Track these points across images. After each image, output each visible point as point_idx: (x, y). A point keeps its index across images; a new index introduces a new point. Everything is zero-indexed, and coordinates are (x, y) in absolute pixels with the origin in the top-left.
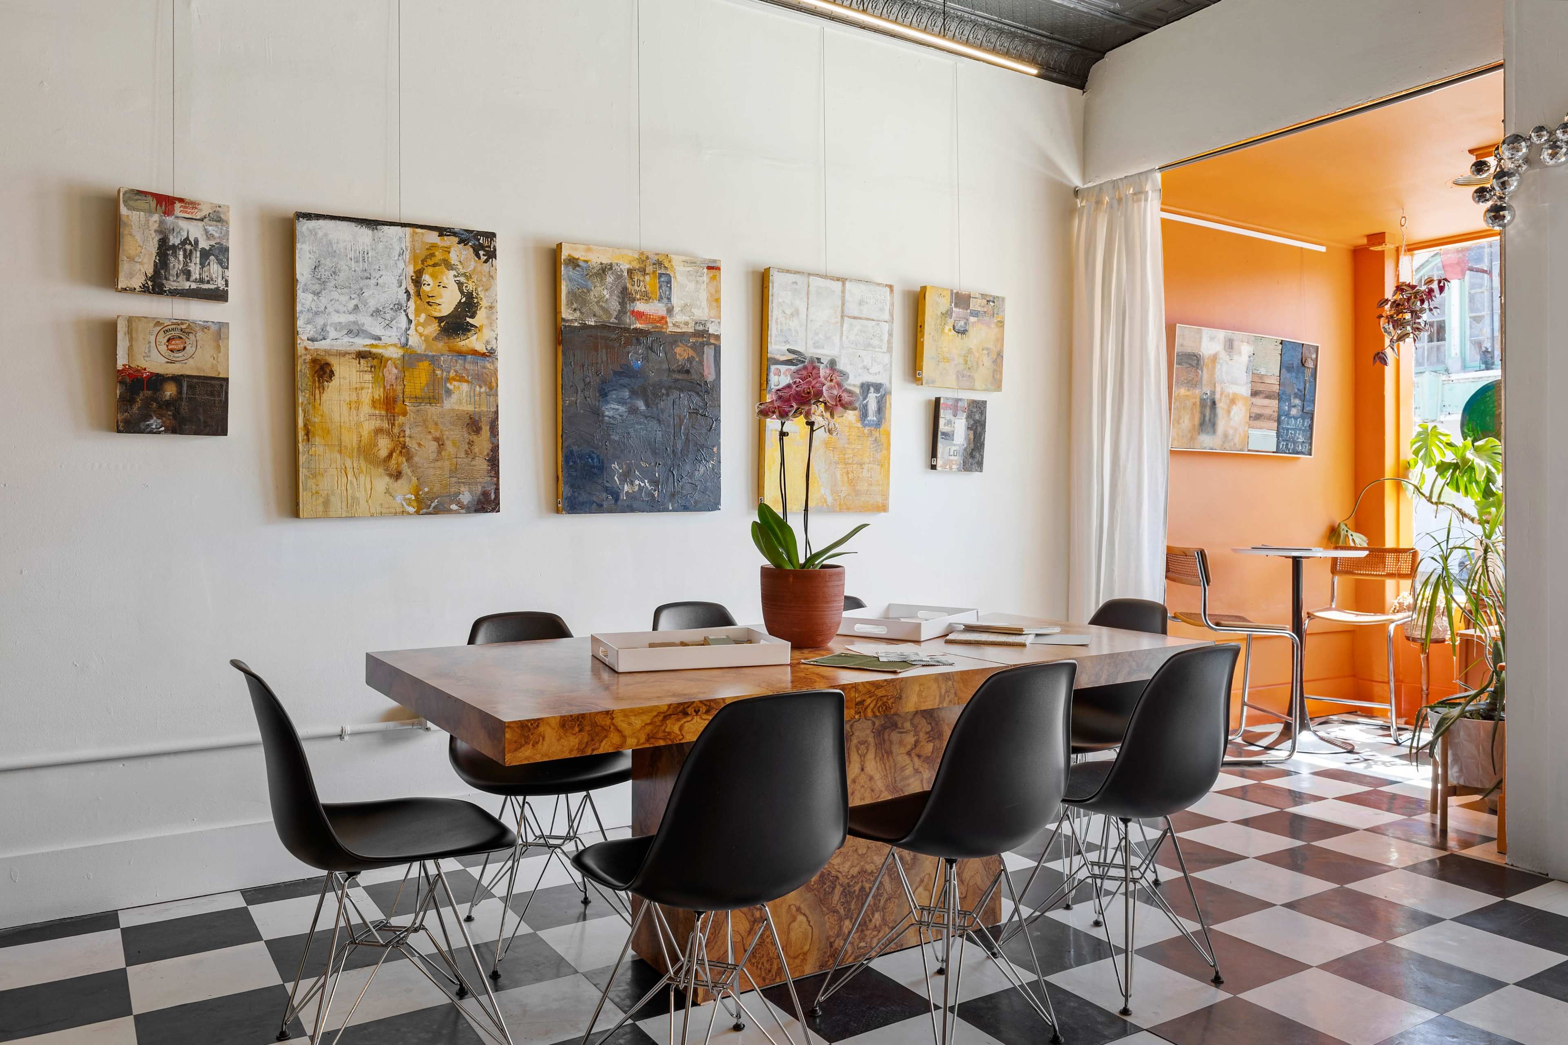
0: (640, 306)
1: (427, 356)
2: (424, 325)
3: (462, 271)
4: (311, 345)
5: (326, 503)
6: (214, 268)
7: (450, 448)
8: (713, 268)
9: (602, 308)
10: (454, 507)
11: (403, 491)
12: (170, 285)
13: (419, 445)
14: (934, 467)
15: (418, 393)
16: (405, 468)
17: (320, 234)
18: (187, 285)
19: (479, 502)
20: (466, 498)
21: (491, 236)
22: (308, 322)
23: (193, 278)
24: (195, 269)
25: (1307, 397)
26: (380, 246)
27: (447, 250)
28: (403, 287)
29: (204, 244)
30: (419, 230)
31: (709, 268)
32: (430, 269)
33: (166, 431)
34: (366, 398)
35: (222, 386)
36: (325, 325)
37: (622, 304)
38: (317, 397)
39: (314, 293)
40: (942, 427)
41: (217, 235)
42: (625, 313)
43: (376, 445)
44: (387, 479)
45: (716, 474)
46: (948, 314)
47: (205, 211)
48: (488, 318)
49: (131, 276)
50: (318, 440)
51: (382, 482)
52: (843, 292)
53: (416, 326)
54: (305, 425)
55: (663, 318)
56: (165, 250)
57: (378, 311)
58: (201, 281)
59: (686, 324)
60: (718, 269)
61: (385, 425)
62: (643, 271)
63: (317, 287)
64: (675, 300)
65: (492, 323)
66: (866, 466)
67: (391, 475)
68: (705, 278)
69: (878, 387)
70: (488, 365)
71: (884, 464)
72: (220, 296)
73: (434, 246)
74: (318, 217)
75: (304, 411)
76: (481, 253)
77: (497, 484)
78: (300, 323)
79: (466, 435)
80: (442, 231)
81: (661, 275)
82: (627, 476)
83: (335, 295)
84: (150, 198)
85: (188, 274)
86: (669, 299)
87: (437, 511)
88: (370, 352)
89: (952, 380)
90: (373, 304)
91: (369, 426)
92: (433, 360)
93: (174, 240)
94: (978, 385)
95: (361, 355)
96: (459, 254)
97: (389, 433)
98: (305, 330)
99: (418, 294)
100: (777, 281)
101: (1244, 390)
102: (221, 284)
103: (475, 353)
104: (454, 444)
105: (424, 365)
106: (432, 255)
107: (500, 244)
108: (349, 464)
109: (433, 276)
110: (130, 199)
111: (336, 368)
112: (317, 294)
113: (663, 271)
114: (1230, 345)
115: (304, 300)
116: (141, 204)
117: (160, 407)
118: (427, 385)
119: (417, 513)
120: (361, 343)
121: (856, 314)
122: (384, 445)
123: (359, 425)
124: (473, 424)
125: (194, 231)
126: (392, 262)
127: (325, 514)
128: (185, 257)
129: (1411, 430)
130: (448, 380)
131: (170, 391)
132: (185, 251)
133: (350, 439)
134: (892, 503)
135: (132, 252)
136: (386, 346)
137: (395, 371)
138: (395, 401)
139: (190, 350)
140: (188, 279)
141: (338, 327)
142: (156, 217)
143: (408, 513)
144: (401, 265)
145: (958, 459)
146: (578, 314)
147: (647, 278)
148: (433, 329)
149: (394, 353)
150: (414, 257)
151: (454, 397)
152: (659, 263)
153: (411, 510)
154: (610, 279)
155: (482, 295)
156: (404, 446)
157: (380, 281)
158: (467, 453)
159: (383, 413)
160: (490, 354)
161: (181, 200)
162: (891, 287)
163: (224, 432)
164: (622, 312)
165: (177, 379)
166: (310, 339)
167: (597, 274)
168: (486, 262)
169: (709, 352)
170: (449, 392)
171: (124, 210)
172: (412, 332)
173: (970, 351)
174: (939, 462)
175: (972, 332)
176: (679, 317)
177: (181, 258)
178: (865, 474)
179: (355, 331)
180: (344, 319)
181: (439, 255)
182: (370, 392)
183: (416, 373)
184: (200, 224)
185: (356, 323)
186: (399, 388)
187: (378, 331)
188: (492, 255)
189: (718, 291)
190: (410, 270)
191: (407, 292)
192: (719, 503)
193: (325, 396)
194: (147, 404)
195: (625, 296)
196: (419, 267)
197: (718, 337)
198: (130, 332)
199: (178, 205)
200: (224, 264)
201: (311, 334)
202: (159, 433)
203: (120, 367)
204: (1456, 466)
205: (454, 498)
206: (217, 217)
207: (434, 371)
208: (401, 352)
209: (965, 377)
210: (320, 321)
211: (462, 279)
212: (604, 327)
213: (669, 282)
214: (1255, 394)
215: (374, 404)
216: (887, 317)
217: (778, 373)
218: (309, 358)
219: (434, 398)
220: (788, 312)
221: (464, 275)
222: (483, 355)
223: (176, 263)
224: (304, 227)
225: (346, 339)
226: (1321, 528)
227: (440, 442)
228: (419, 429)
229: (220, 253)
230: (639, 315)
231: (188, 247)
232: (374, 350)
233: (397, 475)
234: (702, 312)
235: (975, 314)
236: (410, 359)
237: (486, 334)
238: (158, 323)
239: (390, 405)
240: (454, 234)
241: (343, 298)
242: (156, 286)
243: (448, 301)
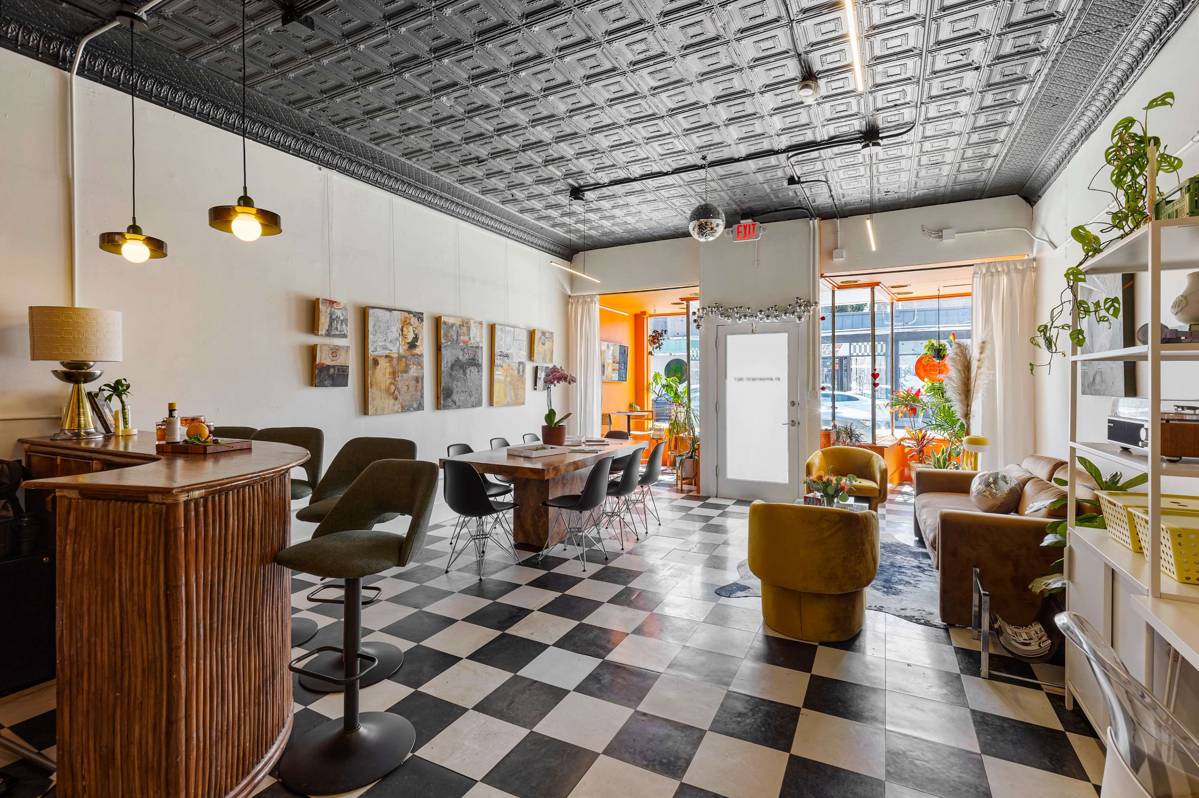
0: (462, 337)
1: (404, 356)
2: (404, 345)
3: (414, 326)
4: (371, 354)
5: (376, 410)
6: (344, 326)
7: (411, 389)
9: (452, 338)
10: (412, 409)
11: (398, 404)
12: (333, 333)
13: (402, 388)
14: (535, 389)
15: (402, 369)
16: (398, 396)
17: (375, 314)
18: (337, 333)
19: (418, 407)
20: (415, 406)
21: (422, 314)
22: (371, 346)
23: (339, 330)
24: (339, 327)
25: (625, 363)
26: (392, 318)
27: (410, 319)
28: (398, 332)
29: (341, 318)
30: (403, 312)
31: (479, 323)
32: (406, 326)
33: (330, 386)
34: (388, 371)
35: (346, 369)
36: (377, 346)
37: (457, 337)
38: (373, 372)
40: (538, 376)
41: (344, 314)
42: (458, 340)
43: (390, 388)
44: (393, 400)
46: (540, 338)
47: (342, 305)
48: (421, 343)
49: (322, 330)
50: (374, 387)
51: (392, 402)
52: (514, 331)
53: (402, 346)
54: (371, 382)
55: (468, 341)
56: (332, 320)
57: (391, 341)
58: (341, 331)
59: (474, 343)
60: (481, 324)
61: (393, 381)
62: (463, 325)
63: (374, 333)
64: (471, 336)
66: (519, 390)
68: (478, 327)
69: (523, 363)
70: (421, 359)
71: (523, 389)
72: (344, 336)
73: (406, 318)
74: (375, 308)
75: (371, 377)
76: (419, 320)
77: (423, 400)
78: (368, 346)
79: (415, 384)
80: (410, 312)
81: (467, 327)
83: (379, 335)
84: (327, 301)
85: (337, 328)
87: (407, 410)
89: (541, 361)
90: (390, 338)
91: (388, 382)
92: (406, 357)
93: (334, 317)
94: (547, 362)
95: (387, 356)
96: (414, 321)
97: (394, 384)
98: (370, 348)
99: (402, 335)
100: (498, 328)
101: (611, 361)
102: (345, 332)
103: (417, 355)
104: (411, 387)
105: (404, 359)
106: (406, 321)
107: (425, 316)
108: (383, 395)
109: (406, 328)
110: (322, 302)
111: (379, 361)
112: (374, 335)
113: (468, 325)
114: (608, 347)
115: (371, 337)
116: (325, 303)
117: (329, 377)
118: (404, 366)
119: (402, 412)
120: (387, 352)
121: (517, 339)
122: (392, 388)
123: (386, 381)
124: (417, 380)
125: (339, 313)
126: (395, 324)
127: (376, 414)
128: (337, 322)
129: (652, 375)
130: (410, 364)
131: (332, 371)
133: (383, 387)
134: (526, 403)
135: (323, 321)
136: (393, 353)
137: (396, 362)
138: (395, 372)
139: (338, 356)
140: (337, 331)
141: (380, 346)
142: (329, 308)
144: (398, 324)
145: (541, 387)
146: (445, 341)
147: (464, 328)
148: (406, 347)
149: (395, 356)
150: (401, 322)
151: (412, 371)
152: (467, 323)
153: (400, 411)
154: (455, 328)
155: (419, 334)
156: (398, 388)
157: (392, 330)
158: (415, 390)
159: (392, 377)
160: (421, 356)
161: (336, 302)
162: (525, 330)
163: (347, 385)
165: (334, 367)
166: (373, 352)
167: (451, 327)
168: (420, 323)
169: (478, 352)
170: (410, 369)
171: (320, 306)
172: (400, 348)
173: (545, 350)
174: (538, 387)
175: (546, 344)
176: (472, 341)
177: (335, 323)
178: (519, 392)
179: (385, 348)
180: (382, 344)
181: (408, 321)
182: (389, 369)
183: (401, 362)
184: (341, 310)
185: (385, 345)
186: (397, 368)
187: (391, 348)
188: (422, 320)
189: (481, 332)
190: (400, 326)
191: (399, 334)
192: (482, 404)
193: (376, 372)
194: (325, 376)
195: (458, 334)
196: (403, 325)
197: (480, 349)
198: (320, 350)
199: (335, 304)
200: (346, 325)
201: (372, 350)
202: (327, 386)
203: (318, 363)
204: (667, 386)
205: (412, 406)
206: (345, 308)
207: (406, 362)
208: (397, 355)
209: (544, 360)
210: (375, 345)
212: (452, 345)
213: (470, 329)
214: (614, 362)
215: (390, 374)
216: (524, 339)
217: (497, 359)
218: (372, 358)
219: (406, 371)
220: (499, 338)
221: (415, 328)
223: (334, 325)
224: (370, 311)
225: (382, 351)
226: (627, 404)
227: (408, 386)
228: (402, 382)
229: (345, 321)
230: (462, 340)
231: (337, 319)
232: (390, 355)
233: (396, 399)
234: (478, 340)
235: (547, 338)
236: (400, 358)
237: (421, 348)
238: (329, 347)
239: (394, 374)
240: (412, 313)
241: (382, 337)
242: (328, 334)
243: (410, 337)
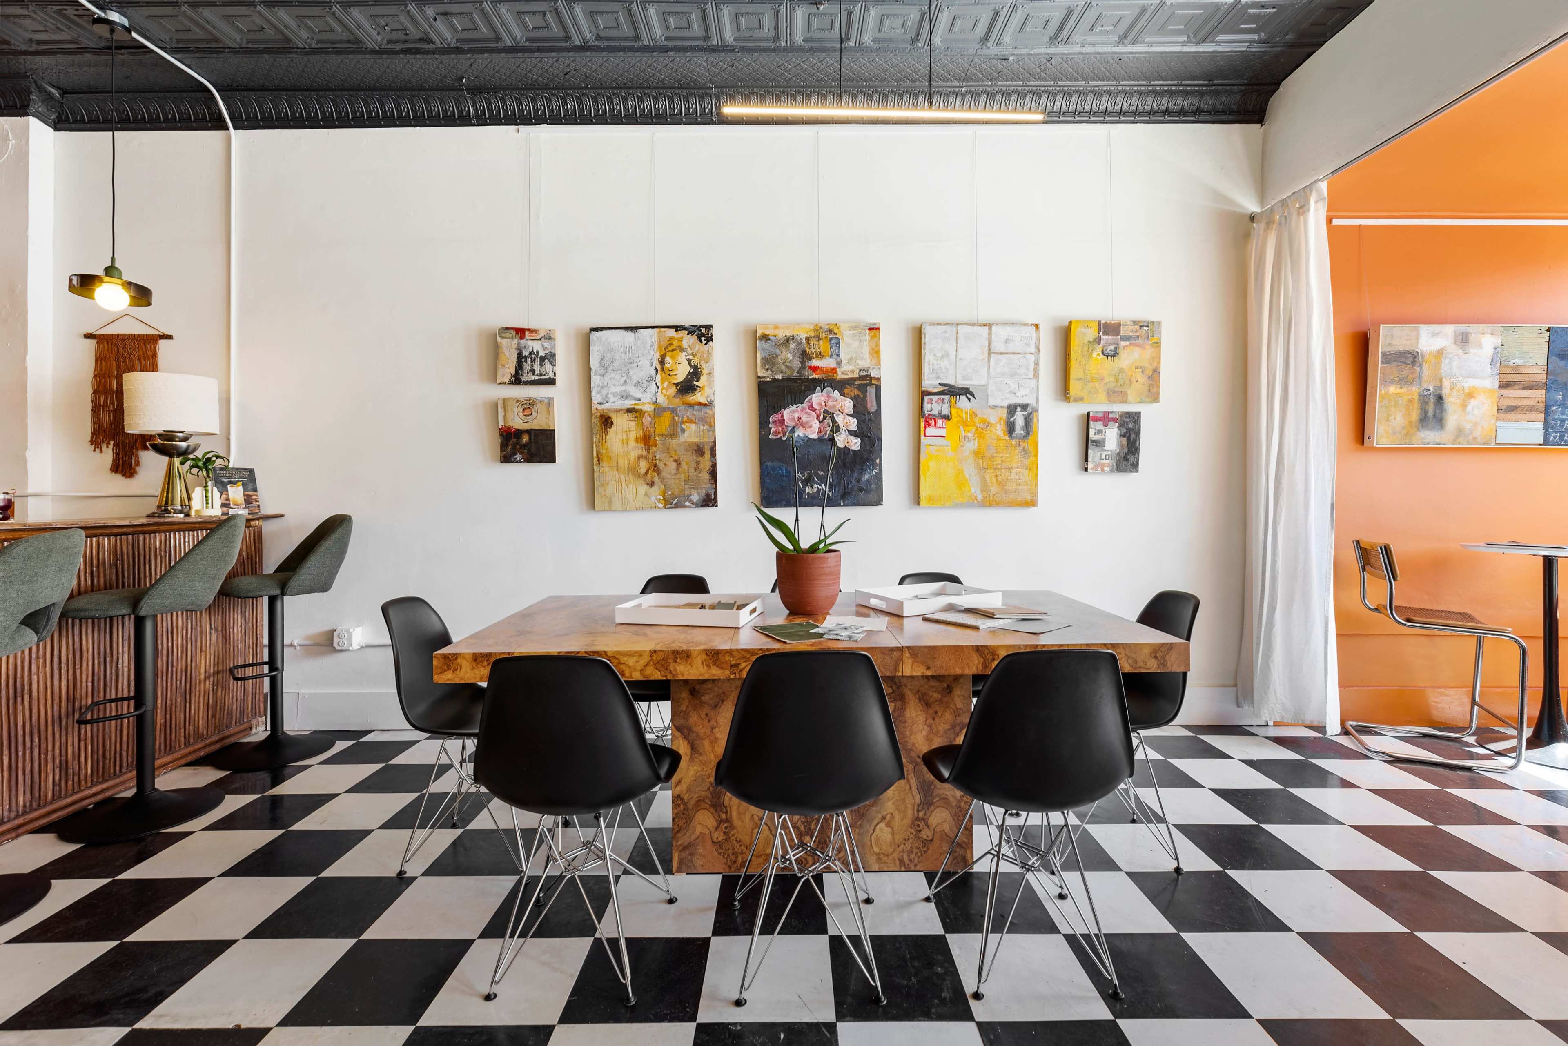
0: (815, 363)
1: (669, 408)
2: (666, 389)
3: (690, 352)
4: (600, 407)
5: (610, 502)
6: (548, 366)
7: (684, 466)
8: (874, 329)
9: (788, 367)
10: (687, 504)
11: (656, 493)
13: (665, 465)
14: (1085, 469)
15: (664, 432)
16: (656, 479)
17: (603, 339)
18: (533, 378)
19: (704, 500)
20: (695, 498)
21: (709, 327)
22: (598, 393)
23: (536, 374)
24: (537, 368)
26: (639, 342)
27: (681, 340)
28: (653, 366)
29: (542, 353)
30: (662, 329)
31: (870, 329)
32: (670, 353)
33: (524, 461)
34: (632, 436)
35: (551, 434)
36: (607, 394)
37: (802, 362)
38: (604, 437)
39: (601, 375)
40: (1092, 436)
41: (548, 347)
42: (804, 368)
43: (638, 466)
44: (645, 486)
45: (879, 477)
46: (1098, 341)
47: (542, 334)
48: (708, 380)
49: (503, 375)
50: (604, 464)
51: (643, 488)
52: (990, 334)
53: (662, 390)
54: (597, 455)
55: (834, 369)
56: (521, 358)
57: (638, 382)
58: (541, 375)
59: (853, 372)
60: (878, 329)
61: (644, 453)
62: (818, 338)
63: (602, 372)
64: (843, 355)
65: (710, 383)
66: (1014, 471)
67: (648, 484)
68: (867, 337)
69: (1024, 407)
70: (708, 411)
71: (1033, 468)
72: (551, 382)
73: (672, 338)
74: (602, 329)
75: (596, 446)
76: (703, 339)
77: (716, 489)
78: (593, 394)
79: (695, 458)
80: (677, 328)
81: (831, 339)
82: (808, 482)
83: (613, 375)
84: (512, 331)
85: (533, 371)
86: (838, 355)
87: (676, 506)
88: (634, 409)
89: (1103, 397)
90: (635, 379)
91: (634, 454)
92: (673, 411)
93: (526, 353)
94: (1130, 398)
95: (629, 411)
96: (689, 341)
97: (646, 458)
98: (596, 398)
99: (663, 370)
100: (929, 333)
101: (1490, 383)
102: (551, 375)
103: (700, 404)
104: (687, 464)
105: (668, 414)
106: (671, 344)
107: (715, 332)
108: (623, 477)
109: (671, 357)
110: (502, 333)
111: (614, 420)
112: (602, 375)
113: (833, 336)
115: (595, 379)
116: (508, 334)
117: (521, 448)
118: (669, 427)
119: (664, 507)
120: (629, 404)
121: (1003, 350)
122: (643, 465)
123: (628, 453)
124: (699, 450)
125: (536, 346)
126: (646, 352)
127: (610, 509)
128: (532, 362)
130: (683, 422)
131: (525, 439)
132: (531, 358)
133: (623, 463)
134: (1041, 498)
135: (503, 362)
136: (644, 404)
137: (649, 419)
138: (649, 437)
139: (534, 414)
140: (533, 375)
141: (615, 394)
142: (516, 341)
143: (659, 508)
144: (652, 352)
145: (1112, 462)
146: (769, 372)
147: (821, 342)
148: (673, 390)
149: (648, 408)
150: (660, 347)
151: (687, 433)
152: (830, 331)
153: (661, 505)
154: (792, 346)
155: (703, 366)
156: (655, 466)
157: (639, 364)
158: (695, 469)
159: (643, 446)
160: (710, 404)
161: (529, 330)
162: (1037, 326)
163: (553, 461)
164: (803, 367)
165: (529, 432)
166: (600, 404)
167: (783, 344)
168: (706, 344)
169: (871, 391)
170: (683, 431)
171: (499, 339)
172: (659, 394)
173: (1121, 371)
174: (1090, 465)
175: (1123, 354)
176: (846, 367)
177: (529, 362)
178: (1013, 476)
179: (625, 396)
180: (619, 389)
181: (676, 343)
182: (635, 432)
183: (662, 419)
184: (540, 342)
185: (625, 391)
186: (652, 430)
187: (638, 395)
188: (710, 339)
189: (878, 345)
190: (658, 356)
191: (656, 369)
192: (882, 500)
193: (608, 438)
194: (514, 447)
195: (805, 356)
196: (663, 352)
197: (879, 379)
198: (504, 407)
199: (527, 333)
200: (553, 364)
201: (599, 400)
202: (521, 462)
203: (500, 427)
205: (688, 498)
206: (549, 337)
207: (673, 417)
208: (653, 407)
209: (1117, 392)
210: (604, 392)
211: (691, 357)
212: (788, 379)
213: (838, 343)
214: (1504, 385)
215: (637, 440)
216: (1033, 350)
217: (931, 402)
218: (598, 414)
219: (674, 435)
220: (939, 355)
221: (692, 354)
222: (705, 405)
223: (527, 366)
224: (594, 336)
225: (620, 401)
227: (678, 462)
228: (665, 455)
229: (551, 357)
230: (815, 369)
231: (533, 356)
232: (636, 407)
233: (652, 484)
234: (865, 362)
235: (1127, 338)
236: (659, 411)
237: (707, 391)
238: (518, 401)
239: (647, 440)
240: (685, 329)
241: (617, 377)
242: (516, 380)
243: (682, 372)
